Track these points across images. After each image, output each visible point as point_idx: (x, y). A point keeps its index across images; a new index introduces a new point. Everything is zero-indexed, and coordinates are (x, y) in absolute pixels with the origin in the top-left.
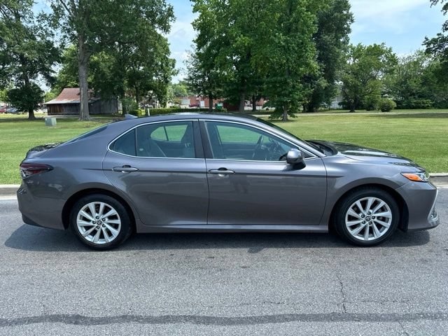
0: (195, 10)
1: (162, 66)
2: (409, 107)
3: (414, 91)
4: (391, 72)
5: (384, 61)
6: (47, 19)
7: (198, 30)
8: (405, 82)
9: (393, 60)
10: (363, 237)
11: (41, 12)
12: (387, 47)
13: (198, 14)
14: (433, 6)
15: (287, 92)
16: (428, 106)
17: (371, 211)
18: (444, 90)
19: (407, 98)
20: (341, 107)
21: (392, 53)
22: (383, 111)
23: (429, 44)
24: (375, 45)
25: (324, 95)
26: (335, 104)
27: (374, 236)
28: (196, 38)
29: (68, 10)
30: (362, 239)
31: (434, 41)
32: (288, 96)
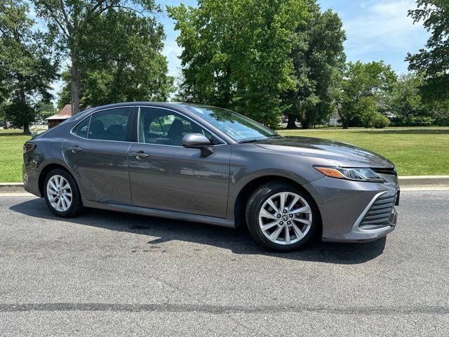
0: (177, 28)
1: (160, 82)
2: (408, 124)
3: (414, 109)
4: (390, 89)
5: (383, 79)
6: (43, 37)
7: (183, 46)
8: (404, 99)
9: (392, 77)
10: (285, 240)
11: (37, 31)
12: (386, 64)
13: (179, 32)
14: (416, 22)
15: (265, 108)
16: (428, 124)
17: (287, 208)
18: (444, 107)
19: (407, 116)
20: (341, 124)
21: (391, 70)
22: (376, 127)
23: (412, 60)
24: (373, 62)
25: (317, 112)
26: (334, 121)
27: (296, 238)
28: (180, 55)
29: (63, 29)
30: (284, 243)
31: (418, 57)
32: (265, 111)
